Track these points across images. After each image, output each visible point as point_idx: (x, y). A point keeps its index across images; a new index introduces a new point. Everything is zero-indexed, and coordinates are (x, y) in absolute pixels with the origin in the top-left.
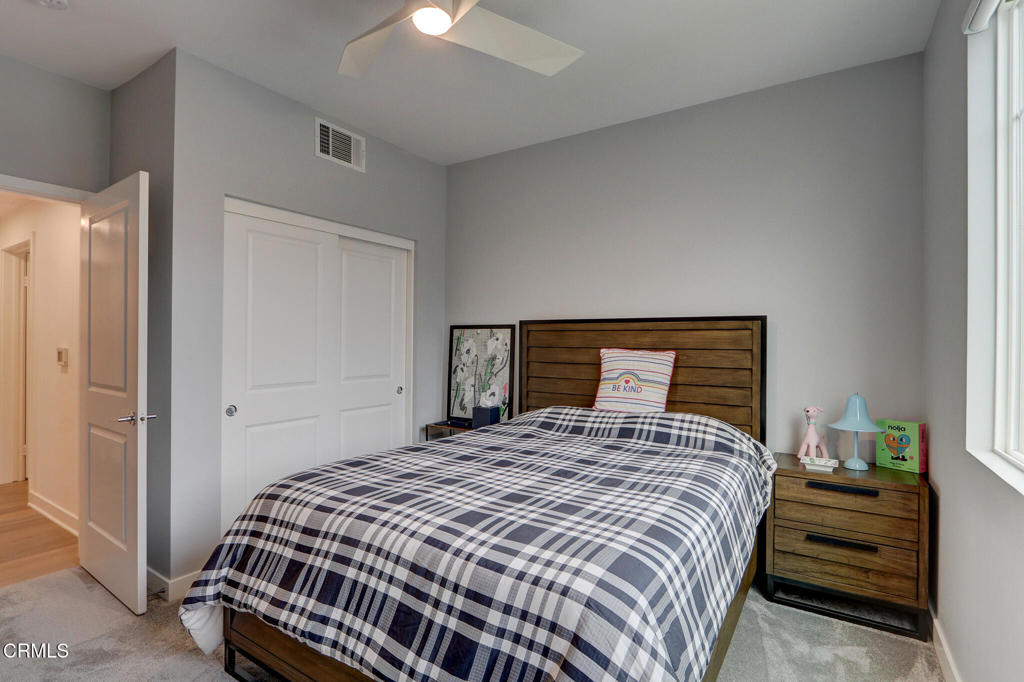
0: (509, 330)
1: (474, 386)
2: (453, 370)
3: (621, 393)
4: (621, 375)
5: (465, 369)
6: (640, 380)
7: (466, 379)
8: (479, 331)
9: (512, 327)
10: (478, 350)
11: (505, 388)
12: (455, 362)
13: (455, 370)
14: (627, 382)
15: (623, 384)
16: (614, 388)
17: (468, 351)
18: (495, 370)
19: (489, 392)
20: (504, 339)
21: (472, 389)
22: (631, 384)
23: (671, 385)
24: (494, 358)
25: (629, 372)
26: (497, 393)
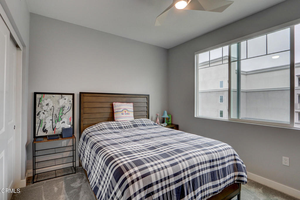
0: (72, 96)
1: (52, 120)
2: (37, 113)
3: (125, 115)
4: (123, 110)
5: (45, 113)
6: (128, 111)
7: (46, 118)
8: (54, 95)
9: (73, 95)
10: (53, 104)
11: (70, 119)
12: (38, 110)
13: (39, 114)
14: (125, 112)
15: (124, 112)
16: (122, 114)
17: (47, 105)
18: (64, 112)
19: (61, 122)
20: (69, 99)
21: (51, 121)
22: (127, 112)
23: (134, 111)
24: (63, 107)
25: (125, 109)
26: (66, 122)
